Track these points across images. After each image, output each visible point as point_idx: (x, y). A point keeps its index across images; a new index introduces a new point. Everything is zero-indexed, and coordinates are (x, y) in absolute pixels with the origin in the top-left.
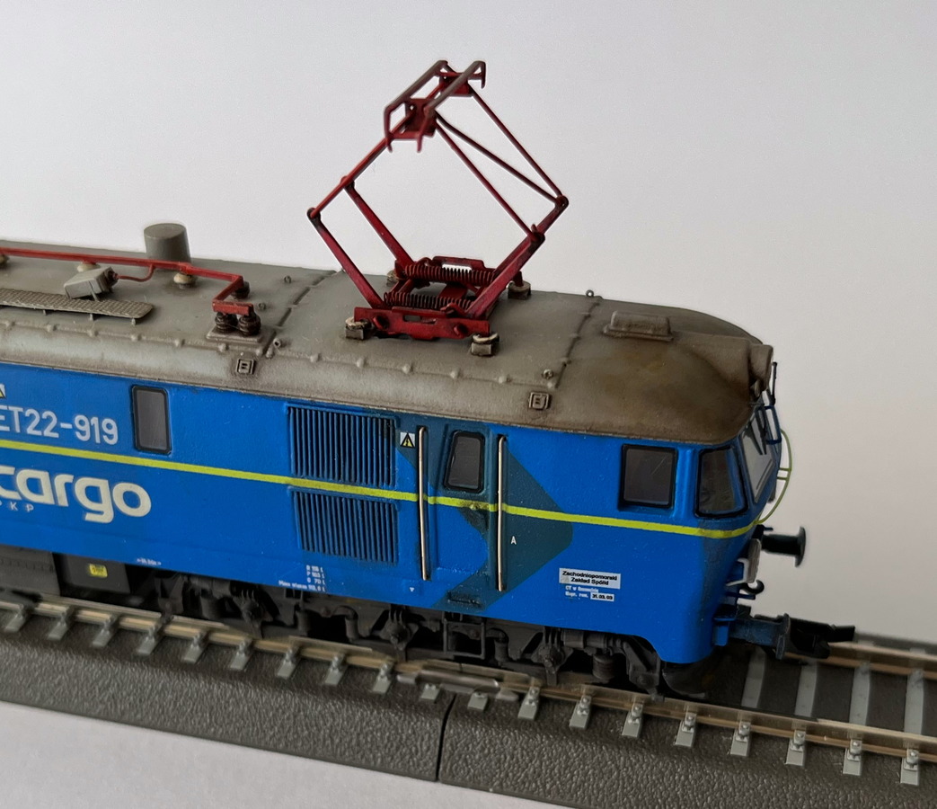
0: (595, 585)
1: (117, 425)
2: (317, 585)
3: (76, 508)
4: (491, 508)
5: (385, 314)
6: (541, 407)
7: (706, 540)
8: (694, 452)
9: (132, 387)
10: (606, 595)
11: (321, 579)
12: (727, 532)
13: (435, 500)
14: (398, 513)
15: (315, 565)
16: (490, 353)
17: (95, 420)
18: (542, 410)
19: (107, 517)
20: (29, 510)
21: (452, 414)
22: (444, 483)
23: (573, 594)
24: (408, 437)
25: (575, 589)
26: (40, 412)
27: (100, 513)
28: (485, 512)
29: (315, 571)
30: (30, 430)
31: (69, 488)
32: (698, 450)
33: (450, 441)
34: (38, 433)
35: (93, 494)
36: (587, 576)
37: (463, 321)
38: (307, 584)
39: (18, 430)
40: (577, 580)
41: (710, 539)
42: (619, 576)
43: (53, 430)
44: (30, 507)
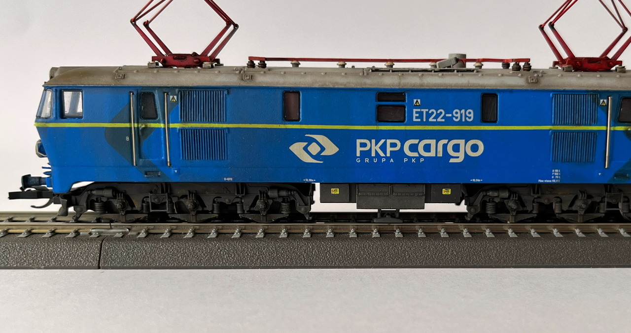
1: (474, 112)
2: (556, 179)
5: (580, 61)
9: (481, 94)
13: (615, 128)
14: (598, 137)
15: (557, 169)
16: (625, 71)
19: (461, 159)
22: (618, 120)
26: (437, 110)
27: (458, 157)
31: (445, 146)
35: (456, 148)
37: (612, 61)
43: (442, 118)
44: (422, 160)
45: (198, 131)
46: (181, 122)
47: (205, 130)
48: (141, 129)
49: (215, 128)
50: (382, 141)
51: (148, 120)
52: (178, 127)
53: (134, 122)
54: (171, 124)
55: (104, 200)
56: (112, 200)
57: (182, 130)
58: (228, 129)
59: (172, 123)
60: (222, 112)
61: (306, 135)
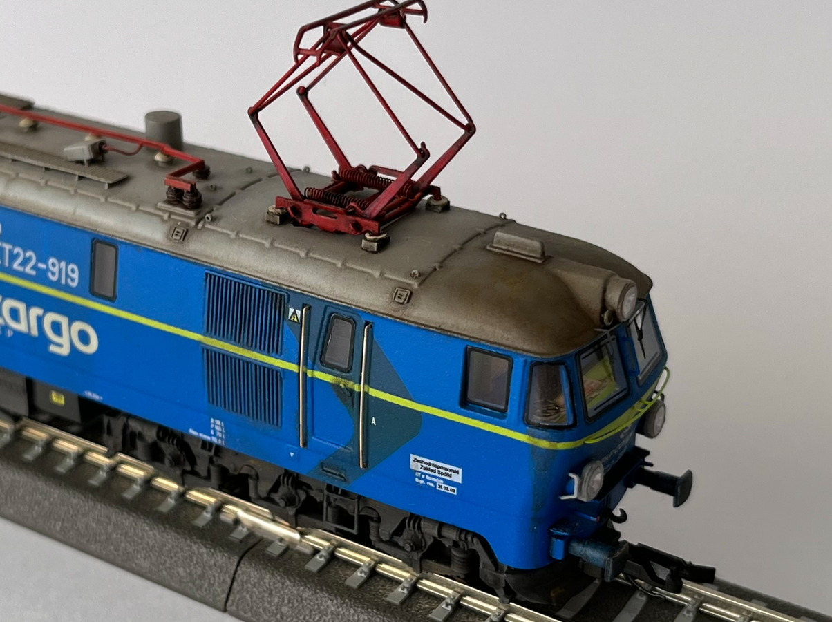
0: (440, 476)
1: (79, 271)
2: (218, 438)
3: (43, 340)
4: (356, 388)
5: (299, 205)
6: (402, 301)
7: (533, 448)
8: (526, 362)
9: (93, 239)
10: (450, 487)
11: (221, 432)
12: (552, 443)
13: (312, 373)
14: (284, 381)
15: (218, 419)
16: (375, 250)
17: (63, 264)
18: (402, 304)
19: (65, 351)
20: (9, 336)
21: (331, 297)
22: (320, 359)
23: (422, 482)
24: (295, 312)
25: (423, 476)
26: (25, 251)
27: (60, 345)
28: (352, 391)
29: (217, 425)
30: (16, 266)
31: (40, 320)
32: (530, 360)
33: (328, 321)
34: (21, 269)
35: (56, 327)
36: (434, 466)
37: (359, 220)
38: (210, 435)
39: (7, 264)
40: (425, 469)
41: (536, 447)
42: (460, 470)
43: (32, 268)
44: (10, 333)
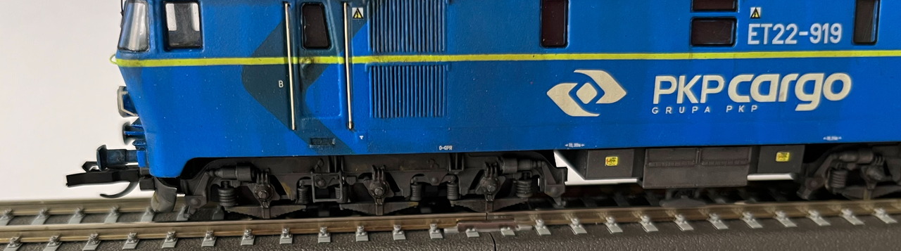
1: (843, 27)
20: (753, 110)
27: (809, 102)
31: (793, 84)
35: (809, 87)
44: (754, 108)
45: (399, 68)
46: (371, 54)
47: (412, 65)
48: (303, 66)
49: (429, 63)
50: (697, 78)
51: (315, 51)
52: (367, 63)
53: (292, 55)
54: (353, 58)
55: (235, 185)
56: (248, 185)
57: (373, 67)
58: (450, 63)
59: (355, 55)
60: (439, 34)
61: (576, 71)
